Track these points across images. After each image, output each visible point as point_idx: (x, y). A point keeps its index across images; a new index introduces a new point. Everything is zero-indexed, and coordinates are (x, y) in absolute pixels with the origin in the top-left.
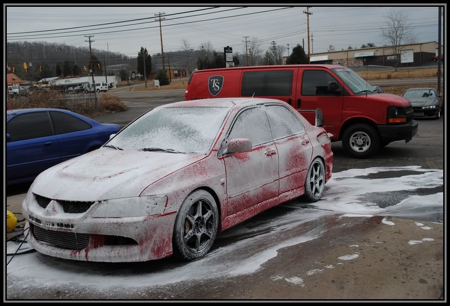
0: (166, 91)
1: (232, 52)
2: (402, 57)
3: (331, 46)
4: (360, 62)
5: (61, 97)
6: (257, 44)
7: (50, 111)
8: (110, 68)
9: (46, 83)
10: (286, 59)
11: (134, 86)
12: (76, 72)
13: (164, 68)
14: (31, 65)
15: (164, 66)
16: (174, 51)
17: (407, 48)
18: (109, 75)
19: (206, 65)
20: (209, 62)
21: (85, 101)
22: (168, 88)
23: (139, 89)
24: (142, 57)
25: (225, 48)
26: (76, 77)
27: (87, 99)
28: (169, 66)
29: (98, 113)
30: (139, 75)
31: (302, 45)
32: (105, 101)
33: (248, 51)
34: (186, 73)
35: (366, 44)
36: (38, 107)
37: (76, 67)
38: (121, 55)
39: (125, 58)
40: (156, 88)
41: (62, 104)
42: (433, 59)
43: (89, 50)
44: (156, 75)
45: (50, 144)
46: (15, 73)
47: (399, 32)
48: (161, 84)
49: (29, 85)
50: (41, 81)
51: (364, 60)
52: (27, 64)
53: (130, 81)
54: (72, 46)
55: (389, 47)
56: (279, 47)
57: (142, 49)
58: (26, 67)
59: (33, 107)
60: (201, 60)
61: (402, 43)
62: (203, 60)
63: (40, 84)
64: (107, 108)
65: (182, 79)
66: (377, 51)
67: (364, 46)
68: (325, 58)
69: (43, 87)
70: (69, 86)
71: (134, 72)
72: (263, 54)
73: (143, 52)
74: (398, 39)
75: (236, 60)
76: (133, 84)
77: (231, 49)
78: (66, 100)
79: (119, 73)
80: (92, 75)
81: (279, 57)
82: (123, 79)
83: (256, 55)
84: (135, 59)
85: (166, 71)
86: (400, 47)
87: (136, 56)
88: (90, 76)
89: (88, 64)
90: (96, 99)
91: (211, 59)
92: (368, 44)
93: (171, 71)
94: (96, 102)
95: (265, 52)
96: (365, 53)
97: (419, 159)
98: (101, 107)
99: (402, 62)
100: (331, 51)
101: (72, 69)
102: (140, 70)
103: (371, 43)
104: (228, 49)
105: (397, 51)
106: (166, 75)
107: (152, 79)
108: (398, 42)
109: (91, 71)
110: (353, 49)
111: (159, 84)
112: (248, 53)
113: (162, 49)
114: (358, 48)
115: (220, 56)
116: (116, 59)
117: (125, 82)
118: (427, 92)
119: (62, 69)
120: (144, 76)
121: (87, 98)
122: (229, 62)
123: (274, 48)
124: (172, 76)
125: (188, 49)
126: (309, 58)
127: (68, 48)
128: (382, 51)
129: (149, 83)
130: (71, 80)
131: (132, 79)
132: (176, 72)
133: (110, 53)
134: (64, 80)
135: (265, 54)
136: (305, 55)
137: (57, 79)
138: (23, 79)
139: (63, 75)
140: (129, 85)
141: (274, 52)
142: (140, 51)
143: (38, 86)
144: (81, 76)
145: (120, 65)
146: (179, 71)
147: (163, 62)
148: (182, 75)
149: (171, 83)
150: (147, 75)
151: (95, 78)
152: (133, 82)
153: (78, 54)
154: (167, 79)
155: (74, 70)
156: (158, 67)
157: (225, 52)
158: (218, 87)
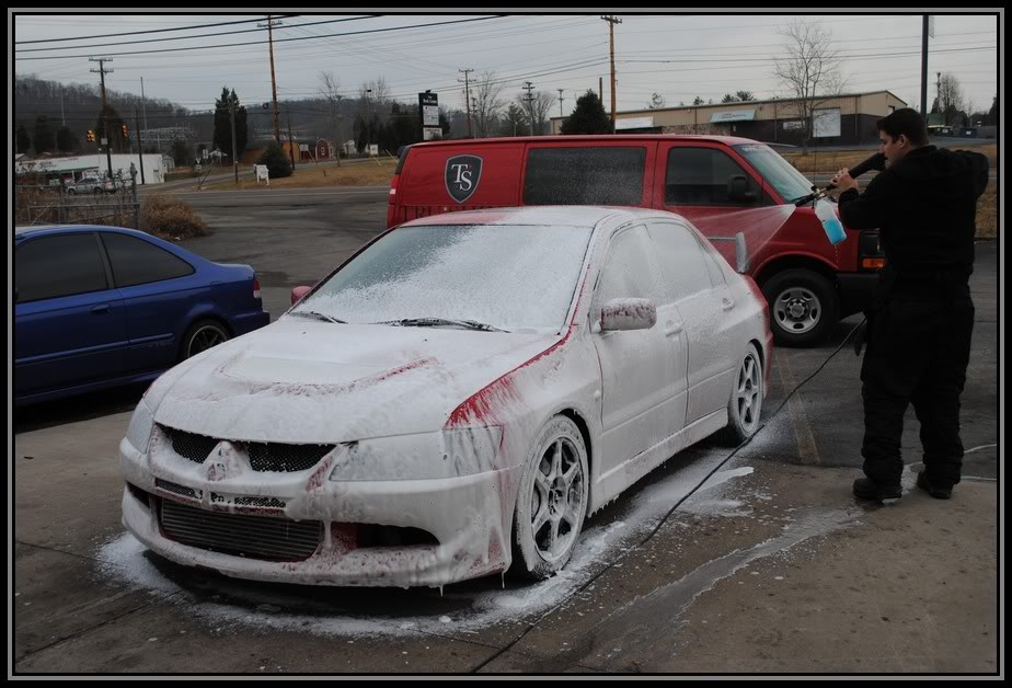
0: (284, 190)
1: (436, 105)
2: (817, 123)
3: (656, 97)
5: (55, 200)
6: (494, 86)
8: (149, 134)
10: (559, 124)
11: (207, 179)
13: (278, 138)
15: (278, 134)
16: (296, 100)
17: (829, 103)
18: (147, 152)
19: (373, 131)
20: (381, 126)
22: (288, 185)
23: (220, 186)
24: (226, 112)
25: (421, 95)
26: (66, 156)
27: (118, 208)
28: (290, 135)
30: (219, 153)
31: (596, 91)
33: (471, 103)
34: (327, 154)
35: (733, 94)
37: (65, 131)
38: (170, 105)
39: (181, 111)
40: (261, 185)
43: (99, 95)
44: (258, 155)
47: (813, 68)
48: (271, 176)
51: (732, 129)
53: (199, 167)
54: (54, 83)
55: (790, 100)
56: (540, 95)
57: (225, 92)
60: (362, 122)
61: (819, 93)
62: (367, 122)
65: (318, 164)
66: (761, 108)
67: (728, 98)
68: (646, 122)
70: (51, 176)
71: (205, 147)
72: (502, 113)
73: (227, 100)
74: (811, 84)
75: (445, 123)
76: (207, 174)
77: (435, 97)
79: (169, 148)
80: (106, 150)
81: (540, 118)
82: (178, 162)
83: (490, 114)
84: (207, 115)
85: (282, 146)
86: (815, 102)
87: (213, 108)
88: (101, 153)
89: (95, 124)
90: (137, 207)
91: (386, 119)
92: (739, 94)
93: (294, 145)
95: (507, 107)
96: (735, 113)
99: (814, 135)
100: (656, 107)
101: (55, 137)
102: (222, 141)
103: (745, 90)
104: (428, 98)
105: (808, 111)
106: (281, 154)
107: (248, 162)
108: (811, 90)
109: (104, 141)
110: (706, 103)
111: (267, 176)
112: (470, 108)
113: (274, 93)
114: (714, 103)
115: (406, 113)
116: (161, 114)
117: (184, 170)
119: (31, 135)
120: (230, 154)
122: (429, 126)
123: (529, 98)
124: (296, 156)
125: (332, 95)
126: (613, 123)
127: (43, 85)
128: (773, 110)
129: (244, 171)
130: (54, 161)
131: (202, 162)
132: (305, 148)
133: (148, 100)
134: (39, 162)
135: (508, 110)
136: (604, 114)
137: (18, 159)
139: (34, 150)
140: (195, 175)
141: (530, 109)
142: (220, 98)
144: (79, 154)
145: (171, 129)
146: (312, 146)
147: (276, 124)
148: (319, 154)
149: (295, 173)
150: (239, 154)
151: (114, 157)
152: (207, 168)
153: (66, 99)
154: (286, 164)
155: (60, 138)
156: (263, 135)
157: (421, 103)
158: (469, 182)
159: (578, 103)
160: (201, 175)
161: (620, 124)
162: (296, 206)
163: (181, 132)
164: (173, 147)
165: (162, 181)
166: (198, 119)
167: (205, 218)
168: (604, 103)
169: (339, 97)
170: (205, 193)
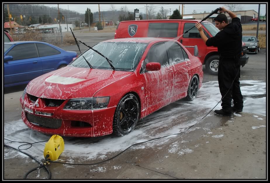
1: (139, 12)
3: (194, 11)
4: (211, 20)
5: (42, 35)
6: (153, 8)
7: (36, 43)
8: (69, 19)
9: (33, 27)
10: (169, 17)
11: (83, 30)
12: (50, 22)
13: (100, 20)
14: (24, 17)
16: (106, 11)
17: (238, 13)
18: (69, 23)
19: (123, 19)
20: (126, 17)
22: (102, 32)
23: (86, 32)
24: (88, 14)
25: (135, 10)
26: (50, 24)
27: (57, 37)
28: (103, 19)
29: (63, 45)
30: (86, 24)
31: (178, 9)
32: (67, 38)
33: (148, 12)
36: (29, 41)
37: (50, 18)
38: (75, 12)
39: (78, 14)
40: (96, 32)
41: (42, 39)
42: (251, 20)
44: (95, 24)
45: (36, 62)
46: (16, 21)
49: (24, 28)
50: (30, 26)
51: (213, 19)
52: (23, 16)
53: (81, 27)
54: (48, 7)
56: (165, 10)
57: (88, 9)
58: (22, 18)
59: (26, 40)
60: (121, 17)
61: (235, 10)
62: (122, 17)
63: (30, 28)
64: (68, 42)
65: (110, 27)
68: (191, 17)
69: (32, 29)
70: (46, 29)
71: (83, 22)
72: (156, 14)
73: (88, 11)
74: (233, 8)
75: (141, 17)
76: (83, 29)
77: (138, 10)
78: (45, 37)
79: (74, 23)
80: (59, 23)
81: (165, 16)
82: (77, 26)
83: (152, 14)
84: (84, 15)
85: (101, 22)
87: (84, 13)
88: (58, 24)
89: (57, 17)
90: (62, 37)
91: (127, 16)
93: (104, 22)
94: (62, 38)
95: (157, 13)
97: (249, 77)
98: (64, 42)
100: (194, 13)
102: (87, 21)
106: (101, 24)
107: (93, 26)
108: (233, 9)
109: (59, 21)
110: (207, 13)
111: (97, 30)
112: (148, 13)
113: (99, 9)
114: (209, 12)
115: (132, 14)
116: (73, 14)
117: (78, 28)
118: (251, 38)
119: (42, 19)
120: (89, 24)
122: (137, 18)
123: (163, 11)
124: (105, 25)
125: (114, 10)
126: (182, 17)
127: (45, 7)
129: (92, 28)
130: (47, 25)
131: (82, 26)
132: (107, 23)
133: (70, 11)
134: (43, 26)
135: (157, 14)
136: (180, 15)
137: (39, 25)
138: (20, 25)
139: (42, 23)
141: (162, 13)
142: (86, 10)
143: (29, 29)
144: (53, 24)
145: (75, 18)
147: (100, 17)
148: (110, 24)
149: (104, 29)
151: (61, 25)
153: (51, 11)
154: (102, 27)
155: (49, 20)
156: (97, 19)
157: (135, 12)
158: (134, 31)
159: (174, 12)
160: (81, 29)
161: (184, 18)
163: (77, 19)
166: (82, 15)
168: (180, 12)
169: (116, 10)
170: (81, 34)
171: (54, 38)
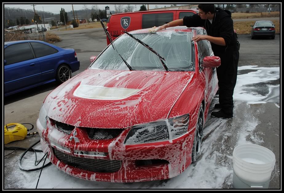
0: (77, 30)
1: (109, 9)
5: (25, 35)
8: (45, 19)
9: (12, 29)
11: (60, 28)
12: (28, 23)
15: (74, 18)
18: (46, 23)
21: (38, 37)
23: (63, 30)
24: (62, 13)
26: (28, 25)
28: (77, 18)
30: (62, 23)
32: (49, 37)
34: (85, 21)
37: (27, 20)
38: (50, 13)
39: (53, 14)
40: (72, 29)
43: (34, 11)
44: (71, 23)
48: (74, 27)
50: (9, 28)
53: (57, 26)
56: (131, 6)
57: (62, 9)
60: (93, 14)
62: (94, 14)
64: (51, 40)
65: (84, 24)
71: (58, 22)
76: (60, 27)
77: (109, 7)
78: (27, 37)
80: (36, 23)
82: (53, 25)
88: (35, 24)
89: (34, 18)
90: (44, 35)
91: (98, 13)
93: (78, 20)
94: (44, 37)
95: (124, 10)
98: (47, 40)
100: (156, 8)
101: (25, 21)
102: (62, 20)
106: (76, 22)
107: (68, 24)
109: (36, 21)
110: (167, 7)
111: (73, 27)
113: (73, 8)
116: (48, 15)
117: (54, 27)
119: (19, 21)
120: (64, 23)
121: (39, 35)
122: (108, 14)
123: (129, 7)
124: (79, 23)
127: (21, 10)
129: (68, 27)
130: (25, 26)
132: (81, 21)
134: (22, 27)
136: (146, 10)
139: (20, 24)
140: (57, 28)
141: (129, 9)
142: (61, 10)
143: (8, 31)
144: (31, 25)
146: (82, 20)
147: (74, 15)
148: (84, 22)
149: (79, 26)
150: (66, 23)
152: (59, 26)
154: (77, 24)
155: (26, 22)
156: (71, 18)
157: (106, 9)
159: (141, 7)
162: (81, 33)
163: (53, 19)
164: (51, 22)
165: (50, 30)
166: (56, 16)
167: (60, 37)
169: (87, 9)
170: (60, 32)
171: (36, 38)
